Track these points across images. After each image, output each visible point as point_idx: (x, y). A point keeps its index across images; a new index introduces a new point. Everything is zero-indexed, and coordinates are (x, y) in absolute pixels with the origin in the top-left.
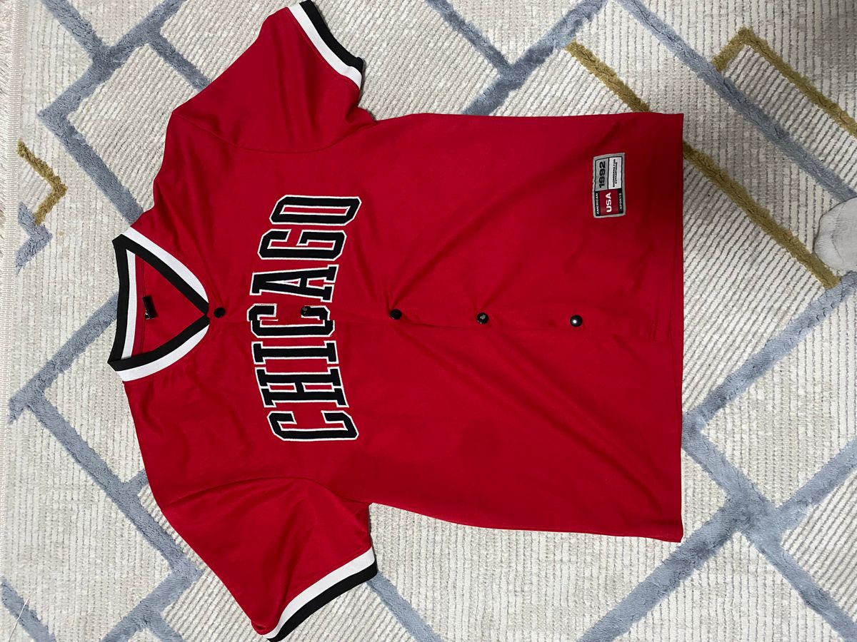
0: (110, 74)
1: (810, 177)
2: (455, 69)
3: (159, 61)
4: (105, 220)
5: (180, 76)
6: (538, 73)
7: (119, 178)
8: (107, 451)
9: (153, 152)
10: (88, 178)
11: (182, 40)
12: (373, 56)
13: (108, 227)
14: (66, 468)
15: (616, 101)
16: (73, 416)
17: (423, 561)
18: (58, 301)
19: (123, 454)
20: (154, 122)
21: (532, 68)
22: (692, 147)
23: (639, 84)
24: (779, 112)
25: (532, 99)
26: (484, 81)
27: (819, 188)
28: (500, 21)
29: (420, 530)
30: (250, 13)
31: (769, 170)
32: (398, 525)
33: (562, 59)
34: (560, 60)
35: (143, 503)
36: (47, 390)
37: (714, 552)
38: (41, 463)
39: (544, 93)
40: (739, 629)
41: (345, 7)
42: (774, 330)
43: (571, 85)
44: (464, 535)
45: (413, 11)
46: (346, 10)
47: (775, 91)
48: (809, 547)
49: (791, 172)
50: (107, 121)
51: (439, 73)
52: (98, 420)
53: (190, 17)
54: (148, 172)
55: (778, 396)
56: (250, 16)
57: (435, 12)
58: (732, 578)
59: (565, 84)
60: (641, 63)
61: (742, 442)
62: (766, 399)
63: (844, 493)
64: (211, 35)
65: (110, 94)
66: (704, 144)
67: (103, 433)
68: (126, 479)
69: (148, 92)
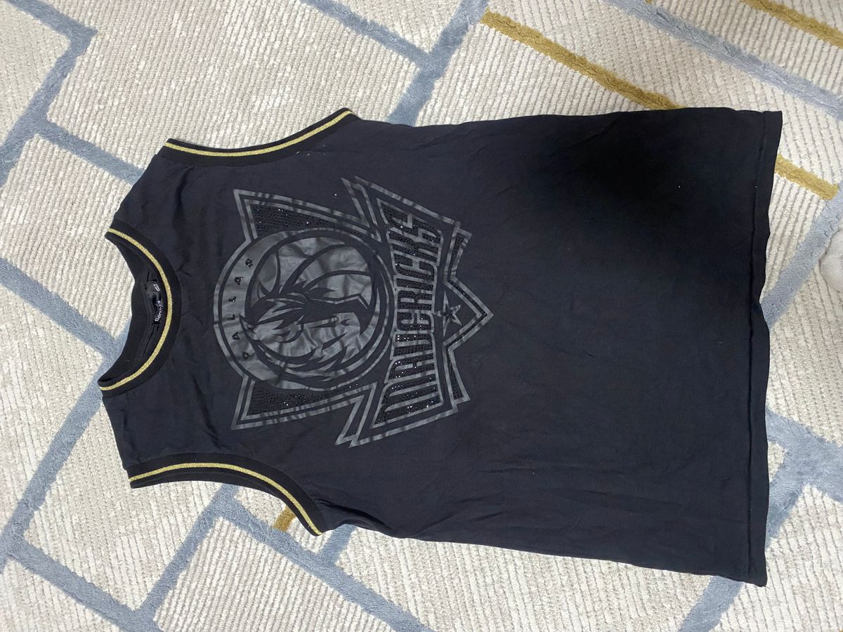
0: (6, 177)
1: (776, 89)
2: (370, 74)
3: (53, 150)
4: (41, 332)
5: (80, 159)
6: (459, 55)
7: (44, 285)
8: (107, 581)
9: (73, 247)
10: (11, 293)
11: (72, 120)
12: (280, 83)
13: (46, 339)
14: (68, 611)
15: (549, 62)
16: (61, 553)
17: (479, 609)
18: (13, 434)
19: (126, 579)
20: (65, 215)
21: (450, 52)
22: (643, 89)
23: (568, 37)
24: (724, 28)
25: (460, 84)
26: (405, 79)
27: (789, 96)
28: (404, 11)
29: (467, 576)
30: (137, 72)
31: (730, 92)
32: (442, 576)
33: (480, 33)
34: (478, 35)
35: (162, 627)
36: (26, 533)
37: (787, 515)
38: (40, 613)
39: (471, 75)
40: (836, 589)
41: (236, 39)
42: (784, 260)
43: (497, 59)
44: (516, 569)
45: (309, 26)
46: (238, 43)
47: (713, 8)
49: (753, 88)
50: (15, 227)
51: (354, 83)
52: (89, 550)
53: (75, 94)
54: (73, 270)
55: (807, 329)
56: (138, 76)
57: (332, 20)
58: (814, 536)
59: (490, 59)
60: (565, 16)
61: (783, 388)
62: (795, 335)
64: (102, 107)
65: (10, 198)
66: (654, 83)
67: (98, 562)
68: (137, 606)
69: (51, 185)
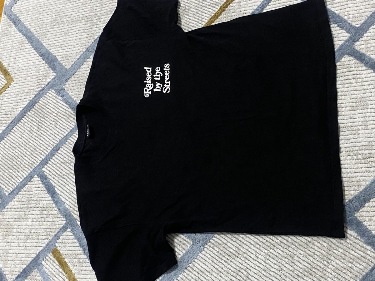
48: (48, 99)
63: (65, 110)
